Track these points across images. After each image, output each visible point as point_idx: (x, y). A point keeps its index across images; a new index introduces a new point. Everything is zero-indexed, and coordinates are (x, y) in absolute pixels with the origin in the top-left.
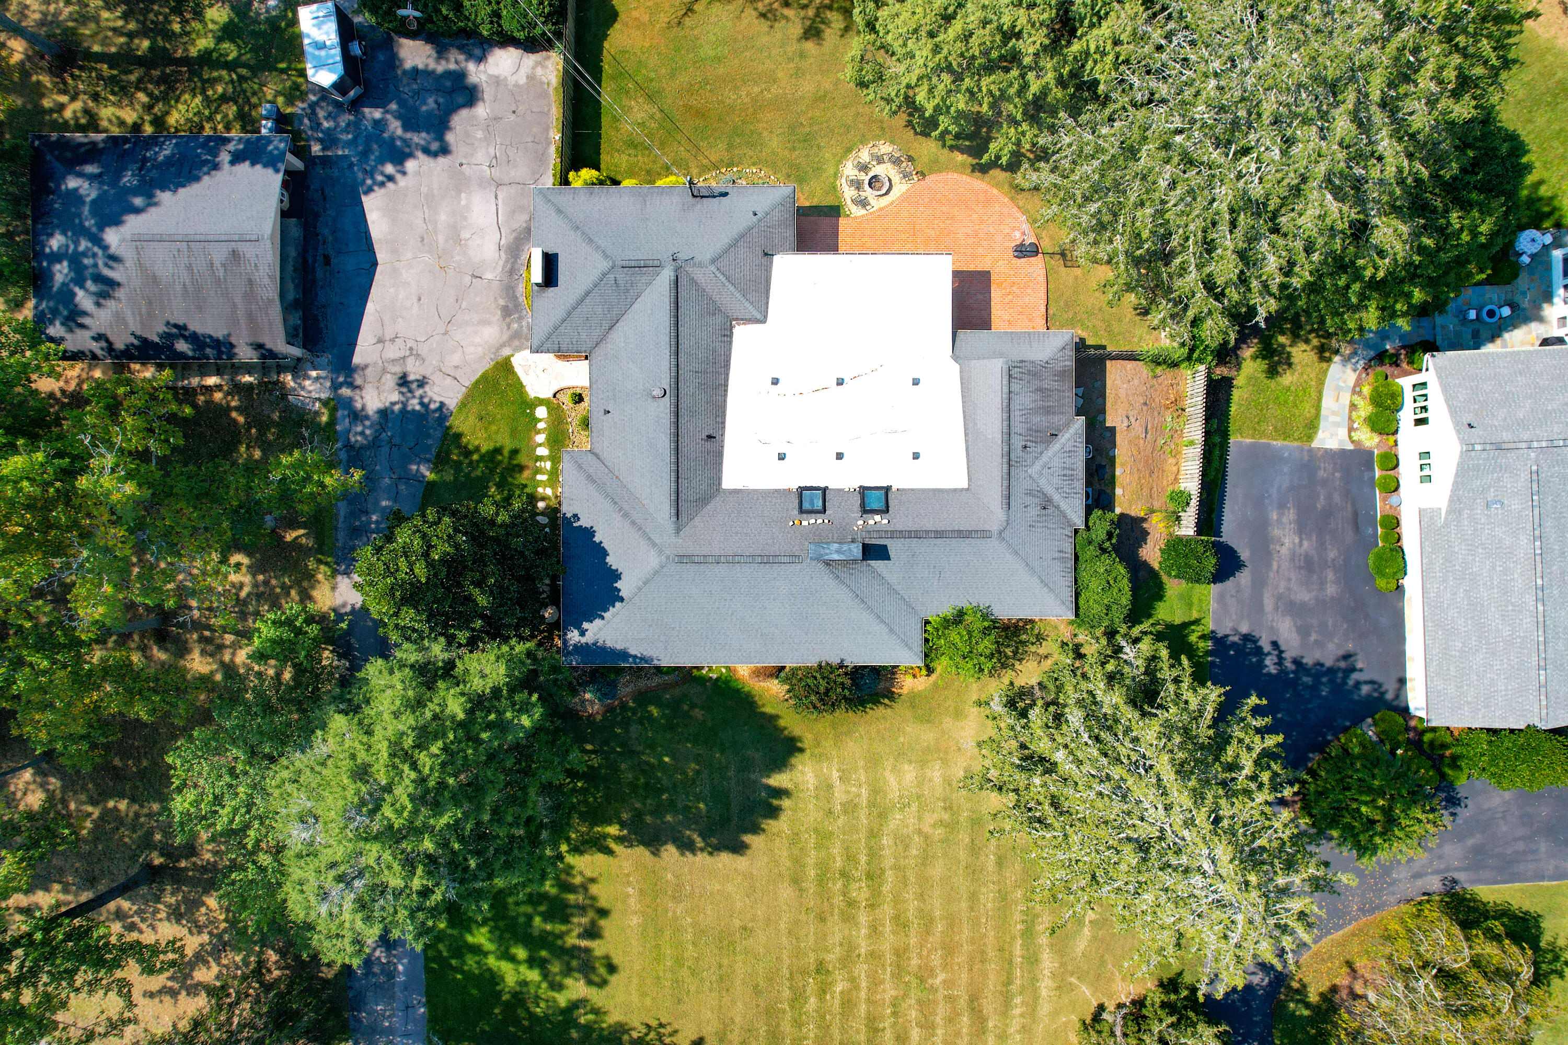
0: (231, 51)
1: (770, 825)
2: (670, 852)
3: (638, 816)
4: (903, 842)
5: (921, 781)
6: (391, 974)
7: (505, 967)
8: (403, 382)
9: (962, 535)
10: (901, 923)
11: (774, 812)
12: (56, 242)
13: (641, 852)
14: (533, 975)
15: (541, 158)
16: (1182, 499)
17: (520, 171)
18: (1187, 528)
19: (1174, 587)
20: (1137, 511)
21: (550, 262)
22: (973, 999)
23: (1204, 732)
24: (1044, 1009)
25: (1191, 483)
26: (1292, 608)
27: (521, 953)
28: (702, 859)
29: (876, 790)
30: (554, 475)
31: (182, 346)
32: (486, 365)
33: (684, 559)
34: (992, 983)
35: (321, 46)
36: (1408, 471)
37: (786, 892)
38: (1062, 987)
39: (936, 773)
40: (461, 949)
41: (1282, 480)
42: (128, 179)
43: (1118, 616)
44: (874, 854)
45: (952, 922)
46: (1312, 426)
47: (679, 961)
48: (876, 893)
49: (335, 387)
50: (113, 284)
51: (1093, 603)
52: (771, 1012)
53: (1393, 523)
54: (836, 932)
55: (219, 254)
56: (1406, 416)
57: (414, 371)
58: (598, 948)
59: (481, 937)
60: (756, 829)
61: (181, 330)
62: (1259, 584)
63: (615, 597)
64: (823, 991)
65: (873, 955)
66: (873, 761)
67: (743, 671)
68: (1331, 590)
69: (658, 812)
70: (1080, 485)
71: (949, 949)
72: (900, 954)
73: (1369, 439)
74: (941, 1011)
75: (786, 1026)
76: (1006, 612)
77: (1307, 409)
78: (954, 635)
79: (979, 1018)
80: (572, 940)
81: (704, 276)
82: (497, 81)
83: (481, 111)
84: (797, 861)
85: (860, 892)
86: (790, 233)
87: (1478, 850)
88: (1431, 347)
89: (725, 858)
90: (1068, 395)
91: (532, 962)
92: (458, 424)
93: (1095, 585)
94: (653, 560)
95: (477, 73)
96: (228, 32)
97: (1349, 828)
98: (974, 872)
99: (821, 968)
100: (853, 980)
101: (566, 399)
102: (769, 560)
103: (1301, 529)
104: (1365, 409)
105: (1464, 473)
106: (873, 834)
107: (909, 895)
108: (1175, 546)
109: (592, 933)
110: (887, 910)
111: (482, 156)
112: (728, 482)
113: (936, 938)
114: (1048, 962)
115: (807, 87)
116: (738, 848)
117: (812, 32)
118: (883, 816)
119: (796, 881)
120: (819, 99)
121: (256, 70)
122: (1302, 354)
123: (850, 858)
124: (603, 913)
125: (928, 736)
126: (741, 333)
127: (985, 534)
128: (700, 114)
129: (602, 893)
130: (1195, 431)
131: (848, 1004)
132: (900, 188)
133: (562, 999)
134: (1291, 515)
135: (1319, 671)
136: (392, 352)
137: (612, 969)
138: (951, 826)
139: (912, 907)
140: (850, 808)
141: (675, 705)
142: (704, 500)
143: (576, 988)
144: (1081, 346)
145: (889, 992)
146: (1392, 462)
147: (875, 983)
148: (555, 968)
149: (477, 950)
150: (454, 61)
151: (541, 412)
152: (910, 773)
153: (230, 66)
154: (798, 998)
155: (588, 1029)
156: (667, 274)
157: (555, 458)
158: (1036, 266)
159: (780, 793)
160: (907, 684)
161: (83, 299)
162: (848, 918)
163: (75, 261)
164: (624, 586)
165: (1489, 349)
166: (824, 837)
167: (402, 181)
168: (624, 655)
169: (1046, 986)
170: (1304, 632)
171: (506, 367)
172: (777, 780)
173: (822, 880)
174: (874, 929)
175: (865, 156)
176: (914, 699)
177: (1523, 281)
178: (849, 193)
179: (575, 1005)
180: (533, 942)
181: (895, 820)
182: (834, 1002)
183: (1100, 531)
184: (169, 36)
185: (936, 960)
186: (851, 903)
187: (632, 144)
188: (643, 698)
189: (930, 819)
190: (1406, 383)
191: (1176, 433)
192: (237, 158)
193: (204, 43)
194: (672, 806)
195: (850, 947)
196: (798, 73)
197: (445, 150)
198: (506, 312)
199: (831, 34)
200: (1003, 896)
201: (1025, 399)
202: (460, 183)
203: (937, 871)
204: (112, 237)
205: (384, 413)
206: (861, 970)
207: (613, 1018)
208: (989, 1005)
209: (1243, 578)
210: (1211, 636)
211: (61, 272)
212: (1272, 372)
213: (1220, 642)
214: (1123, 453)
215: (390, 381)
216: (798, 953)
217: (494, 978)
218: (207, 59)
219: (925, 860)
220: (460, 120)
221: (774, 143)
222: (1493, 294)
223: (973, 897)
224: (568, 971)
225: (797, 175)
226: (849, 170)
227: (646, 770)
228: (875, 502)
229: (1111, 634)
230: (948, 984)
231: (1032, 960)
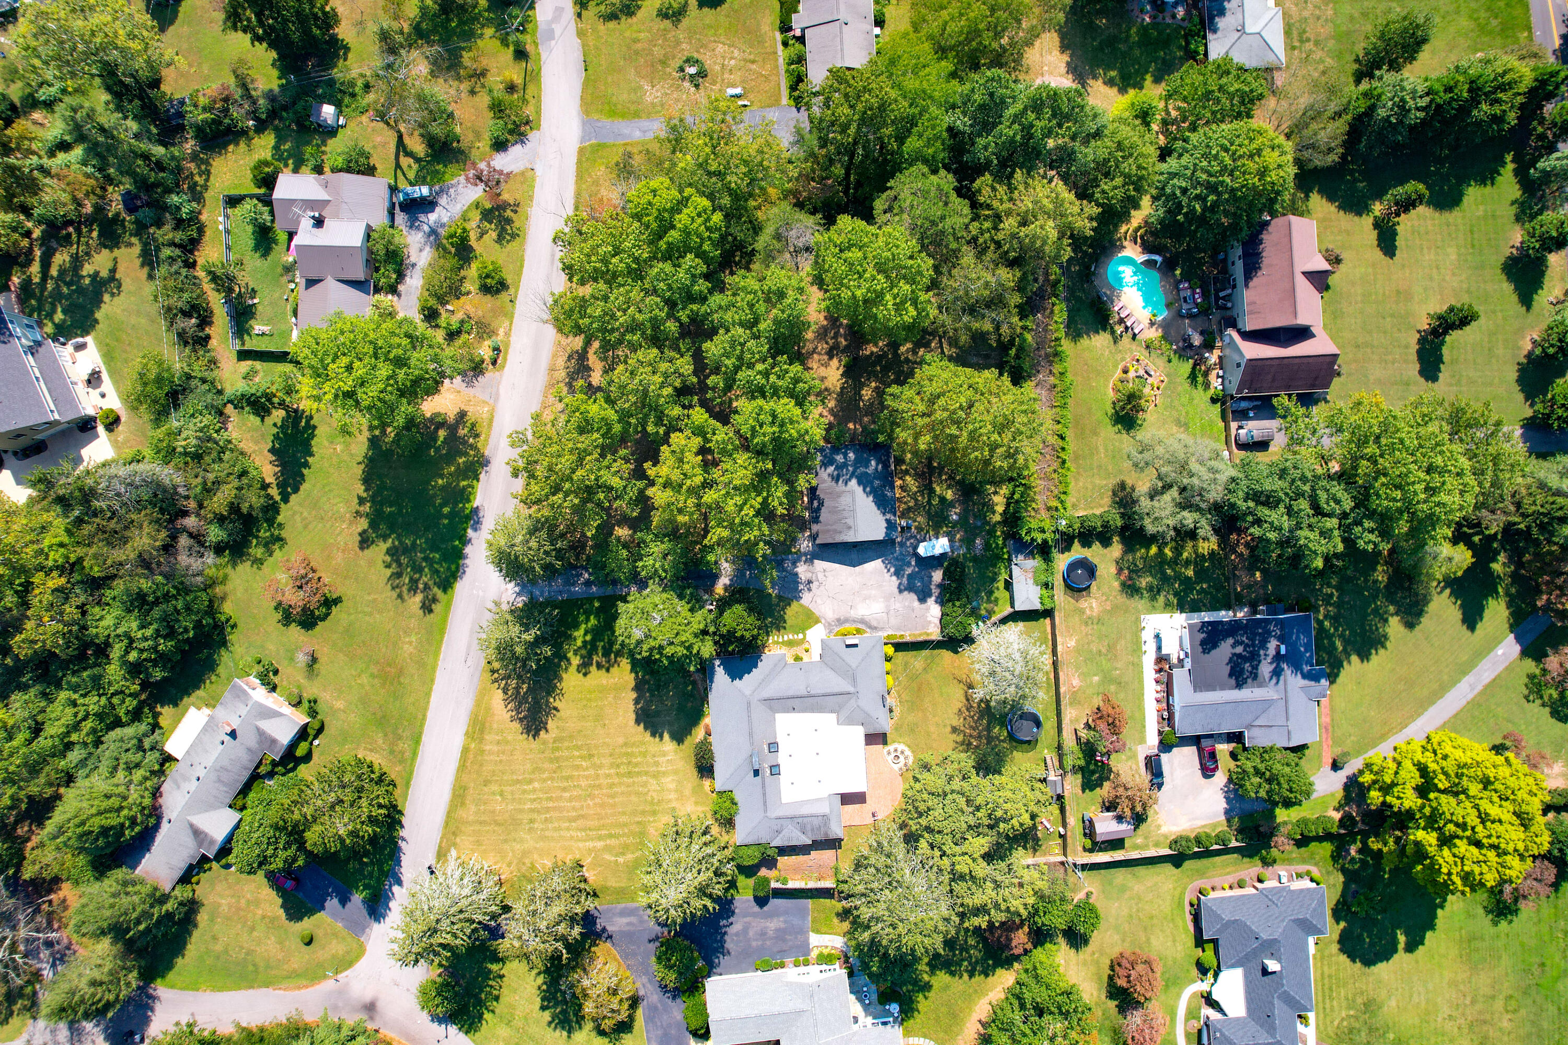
0: (935, 502)
1: (648, 734)
2: (634, 695)
3: (647, 682)
4: (645, 785)
5: (669, 791)
6: (573, 585)
7: (581, 631)
8: (810, 582)
9: (765, 803)
10: (611, 786)
11: (653, 735)
12: (851, 455)
13: (632, 684)
14: (579, 643)
15: (899, 629)
16: (785, 882)
17: (893, 621)
18: (774, 885)
19: (751, 882)
20: (779, 865)
21: (856, 646)
22: (583, 816)
23: (708, 891)
24: (581, 845)
25: (791, 885)
26: (745, 930)
27: (588, 638)
28: (632, 707)
29: (664, 774)
30: (777, 643)
31: (816, 504)
32: (817, 613)
33: (749, 704)
34: (590, 823)
35: (933, 547)
36: (802, 969)
37: (621, 740)
38: (590, 851)
39: (673, 796)
40: (588, 614)
41: (796, 921)
42: (877, 483)
43: (739, 861)
44: (639, 774)
45: (613, 806)
46: (818, 931)
47: (590, 700)
48: (623, 775)
49: (805, 554)
50: (837, 481)
51: (744, 852)
52: (571, 737)
53: (782, 966)
54: (606, 761)
55: (850, 522)
56: (824, 967)
57: (814, 586)
58: (593, 669)
59: (593, 621)
60: (646, 728)
61: (821, 504)
62: (754, 915)
63: (733, 678)
64: (581, 757)
65: (597, 776)
66: (676, 772)
67: (707, 720)
68: (754, 944)
69: (649, 690)
70: (786, 844)
71: (602, 806)
72: (599, 786)
73: (814, 954)
74: (577, 804)
75: (566, 744)
76: (738, 820)
77: (824, 929)
78: (728, 804)
79: (574, 819)
80: (595, 658)
81: (853, 703)
82: (928, 609)
83: (916, 603)
84: (634, 744)
85: (623, 769)
86: (871, 731)
87: (656, 1008)
88: (851, 975)
89: (633, 716)
90: (819, 838)
91: (585, 642)
92: (795, 605)
93: (750, 852)
94: (748, 692)
95: (931, 601)
96: (943, 499)
97: (666, 953)
98: (634, 813)
99: (591, 756)
100: (587, 769)
101: (806, 646)
102: (751, 735)
103: (777, 930)
104: (826, 952)
105: (801, 986)
106: (646, 773)
107: (623, 788)
108: (767, 881)
109: (599, 666)
110: (616, 780)
111: (898, 606)
112: (778, 716)
113: (605, 799)
114: (600, 844)
115: (932, 729)
116: (638, 722)
117: (954, 730)
118: (654, 776)
119: (626, 744)
120: (928, 734)
121: (928, 513)
122: (846, 926)
123: (637, 765)
124: (608, 670)
125: (687, 792)
126: (833, 716)
127: (766, 811)
128: (919, 689)
129: (615, 670)
130: (812, 885)
131: (577, 767)
132: (896, 767)
133: (570, 655)
134: (782, 925)
135: (722, 942)
136: (820, 576)
137: (585, 675)
138: (652, 803)
139: (619, 790)
140: (657, 764)
141: (691, 695)
142: (771, 708)
143: (576, 661)
144: (840, 840)
145: (583, 783)
146: (806, 963)
147: (587, 778)
148: (584, 652)
149: (588, 620)
150: (936, 592)
151: (801, 636)
152: (672, 786)
153: (929, 502)
154: (579, 748)
155: (559, 666)
156: (852, 689)
157: (783, 643)
158: (870, 820)
159: (661, 737)
160: (707, 783)
161: (831, 469)
162: (612, 765)
163: (844, 465)
164: (737, 681)
165: (852, 997)
166: (644, 754)
167: (887, 576)
168: (712, 681)
169: (590, 844)
170: (737, 934)
171: (817, 621)
172: (666, 736)
173: (627, 754)
174: (608, 776)
175: (908, 752)
176: (701, 786)
177: (880, 1007)
178: (891, 747)
179: (568, 660)
180: (593, 641)
181: (653, 781)
182: (578, 762)
183: (769, 852)
184: (940, 475)
185: (598, 800)
186: (618, 766)
187: (906, 664)
188: (694, 683)
189: (655, 795)
190: (837, 966)
191: (810, 878)
192: (888, 521)
193: (938, 489)
194: (652, 695)
195: (600, 766)
196: (937, 725)
197: (901, 591)
198: (838, 620)
199: (954, 737)
200: (625, 825)
201: (816, 822)
202: (887, 598)
203: (634, 799)
204: (854, 482)
205: (796, 574)
206: (592, 772)
207: (564, 676)
208: (580, 823)
209: (757, 909)
210: (733, 898)
211: (840, 458)
212: (838, 915)
213: (731, 902)
214: (801, 858)
215: (809, 575)
216: (596, 747)
217: (576, 626)
218: (932, 491)
219: (638, 794)
220: (912, 597)
221: (911, 718)
222: (874, 997)
223: (624, 813)
224: (582, 657)
225: (897, 728)
226: (901, 747)
227: (666, 685)
228: (774, 770)
229: (733, 859)
230: (588, 806)
231: (600, 838)
